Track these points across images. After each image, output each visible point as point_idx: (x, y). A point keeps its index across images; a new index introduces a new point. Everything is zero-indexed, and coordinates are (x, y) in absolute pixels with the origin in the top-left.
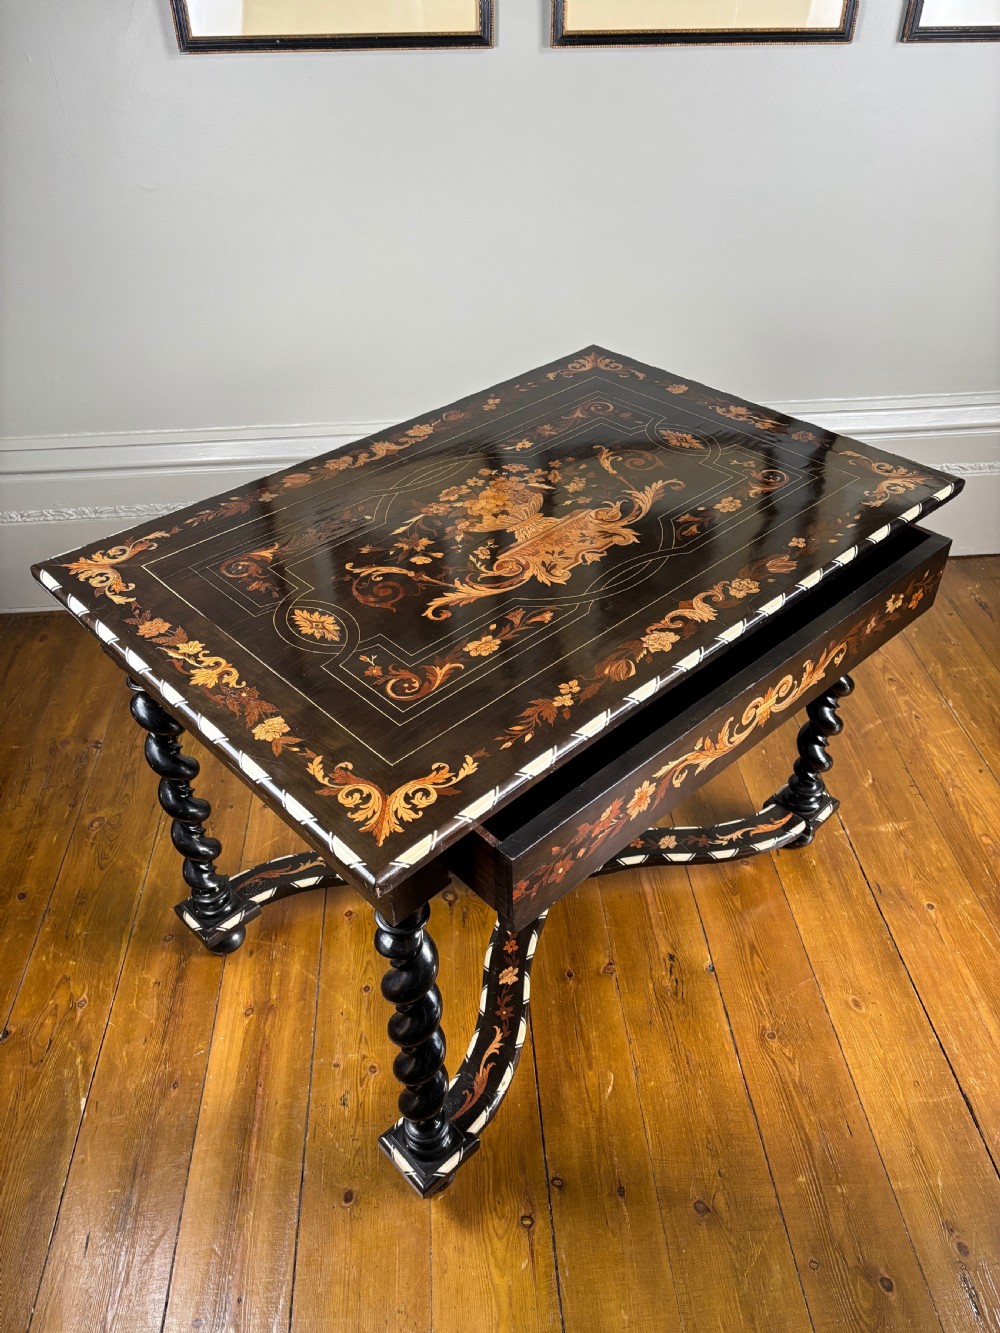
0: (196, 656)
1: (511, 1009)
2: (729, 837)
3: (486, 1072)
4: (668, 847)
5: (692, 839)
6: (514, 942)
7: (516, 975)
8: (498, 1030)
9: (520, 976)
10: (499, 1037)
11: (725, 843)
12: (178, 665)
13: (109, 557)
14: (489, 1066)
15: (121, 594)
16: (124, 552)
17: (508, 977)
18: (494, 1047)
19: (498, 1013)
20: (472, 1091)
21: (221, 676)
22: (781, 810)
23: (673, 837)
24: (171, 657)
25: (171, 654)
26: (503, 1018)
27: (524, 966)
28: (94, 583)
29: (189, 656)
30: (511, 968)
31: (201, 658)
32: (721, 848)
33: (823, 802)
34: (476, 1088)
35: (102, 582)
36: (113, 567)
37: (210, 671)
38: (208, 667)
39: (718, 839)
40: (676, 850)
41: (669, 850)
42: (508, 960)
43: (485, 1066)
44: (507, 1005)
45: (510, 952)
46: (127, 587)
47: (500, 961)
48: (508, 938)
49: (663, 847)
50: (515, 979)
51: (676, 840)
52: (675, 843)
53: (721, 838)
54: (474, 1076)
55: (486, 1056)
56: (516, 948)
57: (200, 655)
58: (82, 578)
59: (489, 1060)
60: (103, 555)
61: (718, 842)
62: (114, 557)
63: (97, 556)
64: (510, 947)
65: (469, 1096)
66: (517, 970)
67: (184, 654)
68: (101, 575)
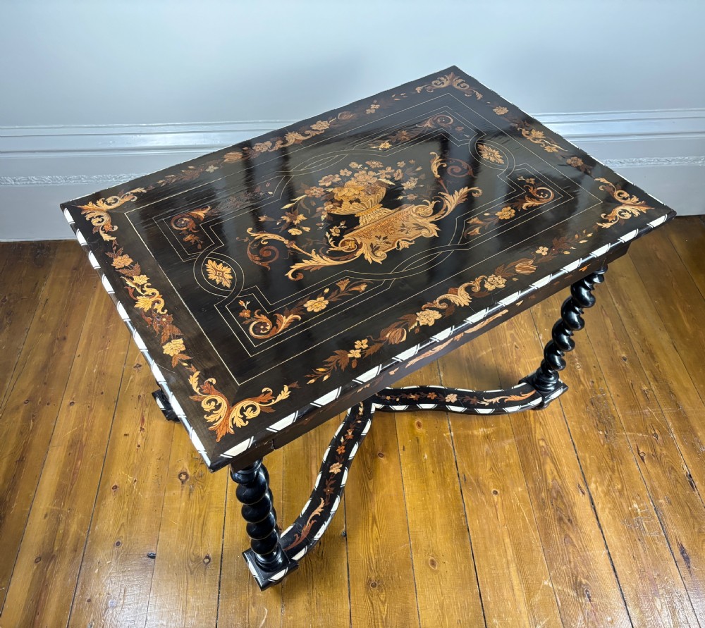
0: (142, 286)
1: (332, 489)
2: (490, 400)
3: (311, 525)
4: (450, 402)
5: (468, 398)
6: (343, 447)
7: (340, 468)
8: (323, 501)
9: (343, 469)
10: (322, 505)
11: (487, 404)
12: (131, 292)
13: (107, 204)
14: (313, 522)
15: (109, 233)
16: (116, 200)
17: (335, 469)
18: (318, 511)
19: (325, 490)
20: (300, 535)
21: (153, 304)
22: (529, 387)
23: (456, 395)
24: (127, 285)
25: (128, 282)
26: (327, 494)
27: (346, 464)
28: (94, 222)
29: (138, 286)
30: (338, 463)
31: (145, 289)
32: (483, 407)
33: (557, 386)
34: (302, 533)
35: (99, 222)
36: (108, 212)
37: (148, 299)
38: (147, 296)
39: (483, 400)
40: (456, 404)
41: (450, 403)
42: (337, 458)
43: (310, 522)
44: (331, 486)
45: (339, 453)
46: (113, 228)
47: (333, 458)
48: (340, 444)
49: (447, 401)
50: (339, 471)
51: (457, 397)
52: (456, 400)
53: (485, 400)
54: (303, 526)
55: (312, 515)
56: (344, 451)
57: (145, 286)
58: (87, 218)
59: (313, 518)
60: (104, 201)
61: (483, 403)
62: (110, 204)
63: (100, 202)
64: (341, 450)
65: (298, 538)
66: (341, 466)
67: (136, 284)
68: (99, 217)
